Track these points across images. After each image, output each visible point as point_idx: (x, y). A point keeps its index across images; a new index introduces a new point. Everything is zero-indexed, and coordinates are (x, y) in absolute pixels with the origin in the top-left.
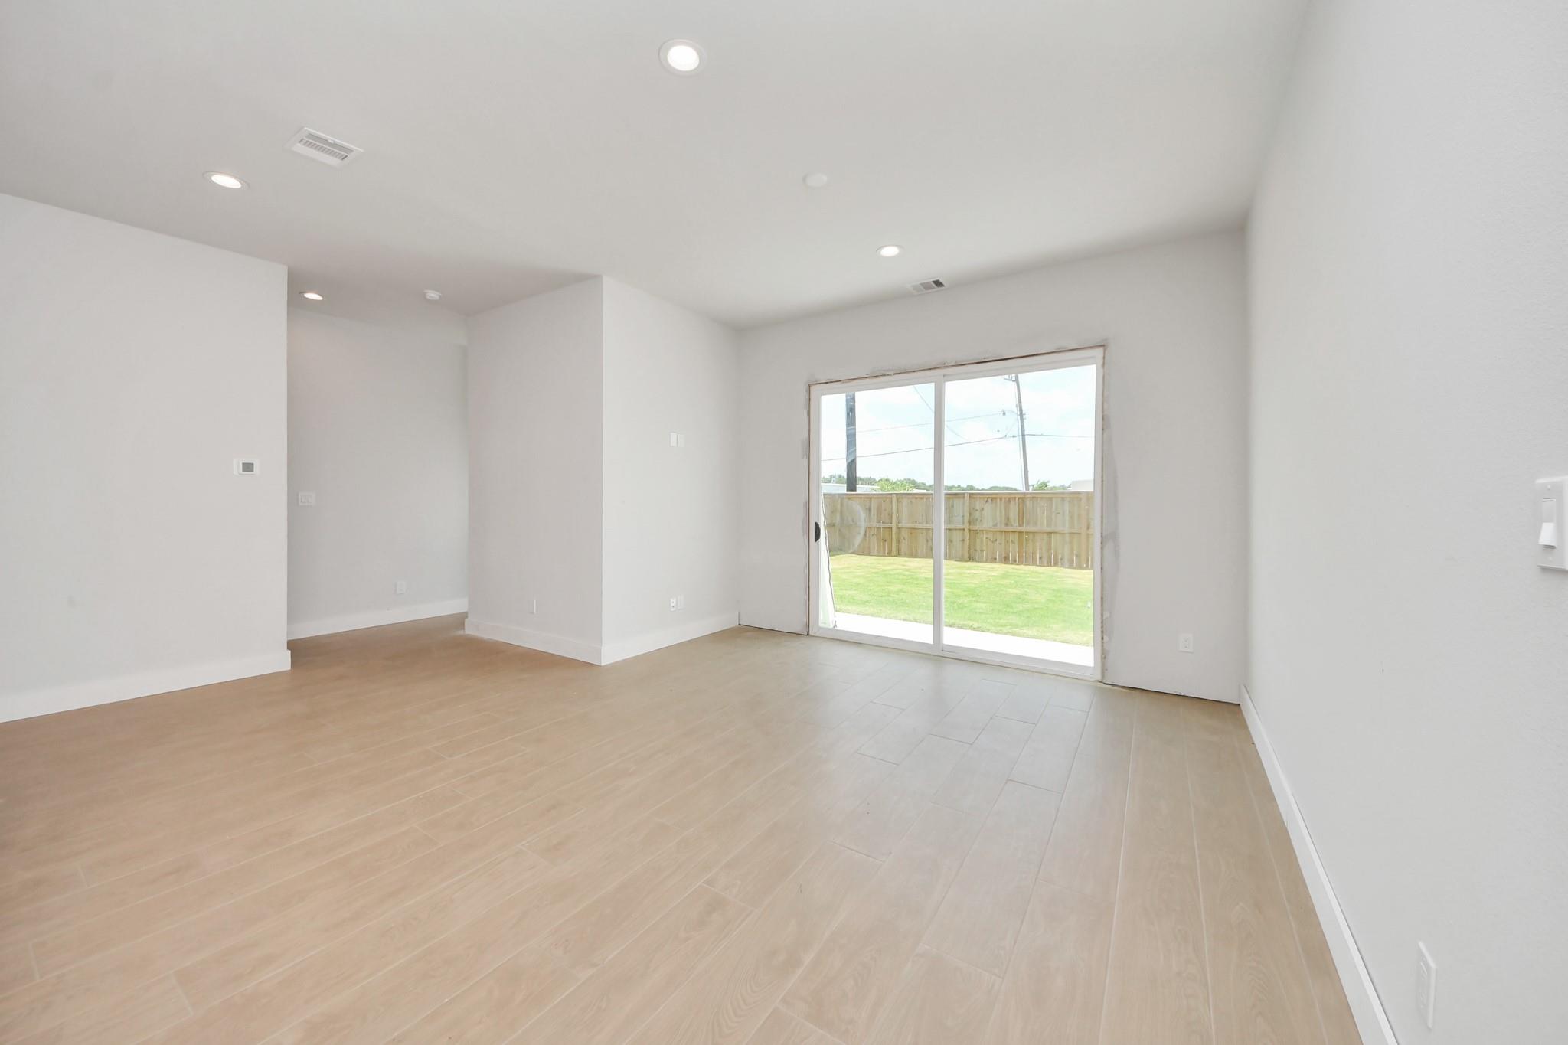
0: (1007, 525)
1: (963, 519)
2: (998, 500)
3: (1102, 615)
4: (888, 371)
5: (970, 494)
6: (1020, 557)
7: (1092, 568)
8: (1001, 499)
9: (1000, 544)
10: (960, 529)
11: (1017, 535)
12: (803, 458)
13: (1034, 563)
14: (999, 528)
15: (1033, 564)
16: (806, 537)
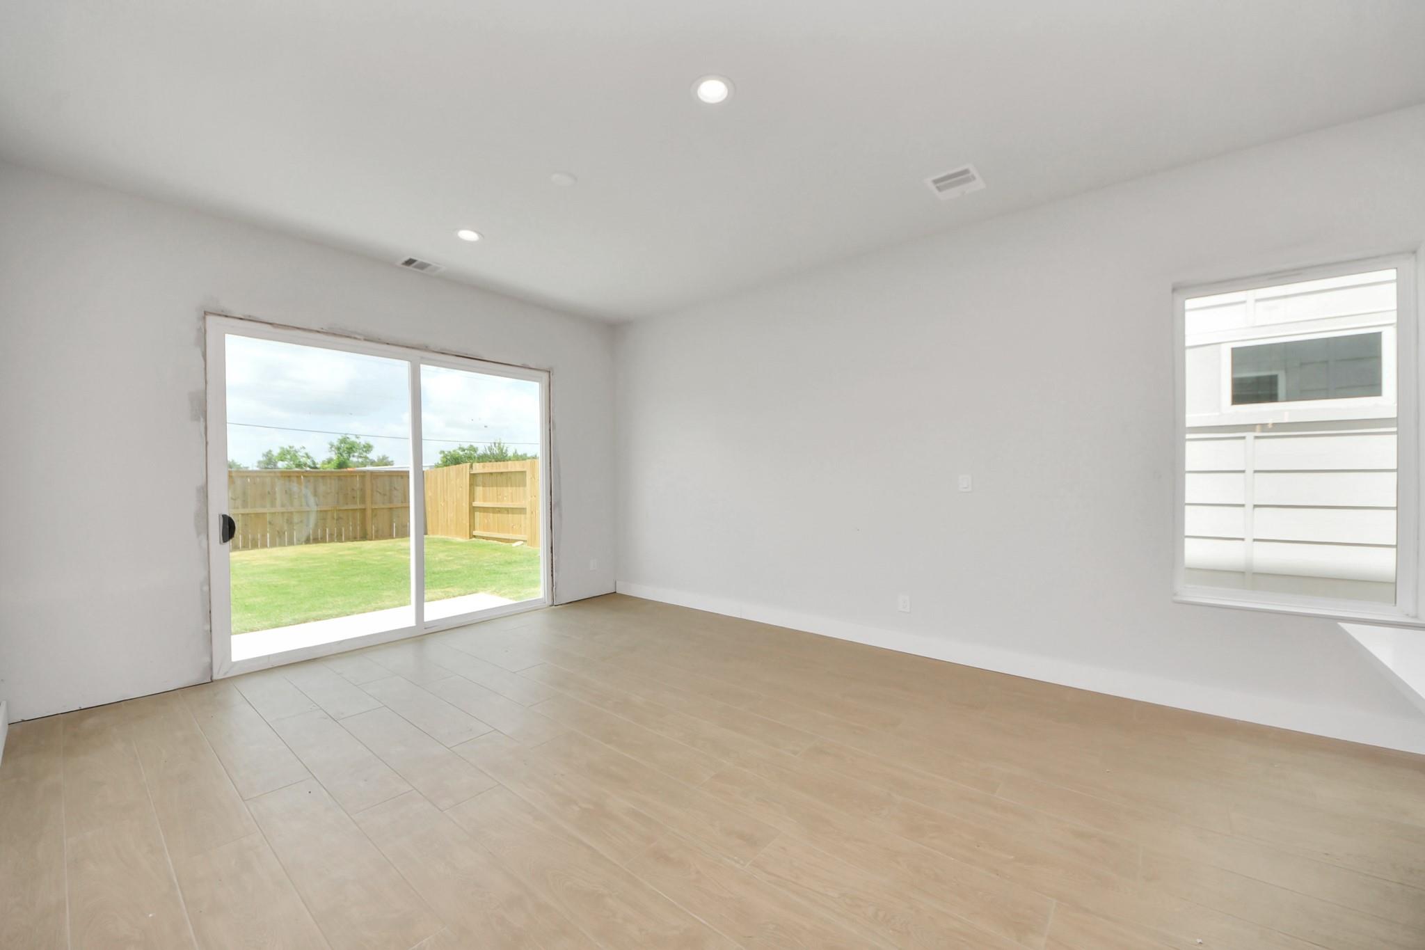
3: (552, 559)
16: (203, 537)
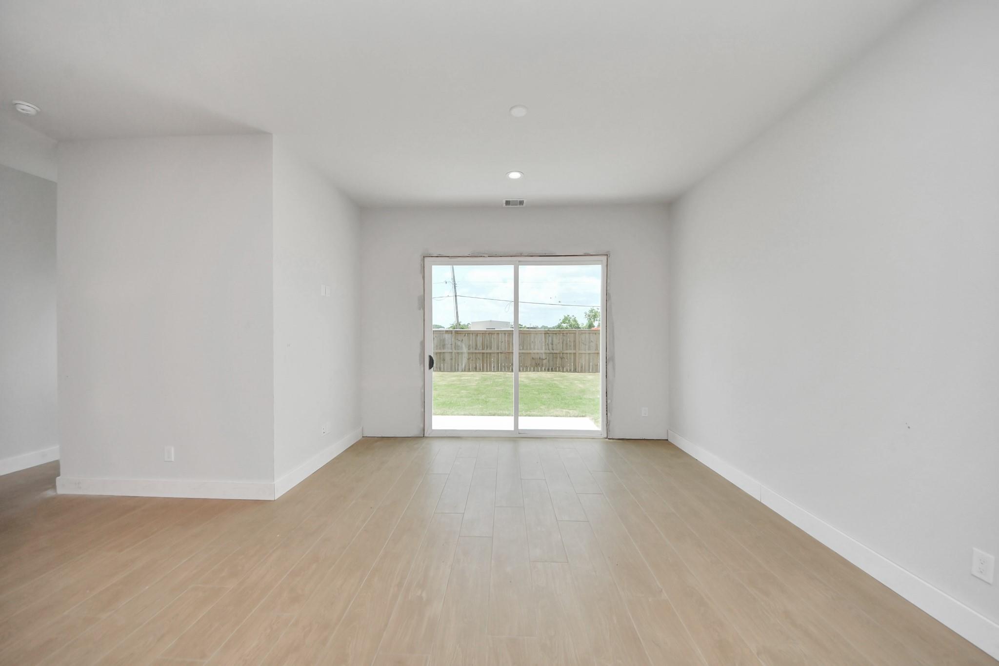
0: (476, 349)
1: (451, 347)
2: (471, 335)
3: (606, 401)
4: (484, 254)
5: (455, 331)
8: (472, 334)
9: (472, 360)
10: (449, 352)
11: (481, 355)
12: (420, 309)
14: (471, 351)
15: (490, 371)
16: (422, 365)
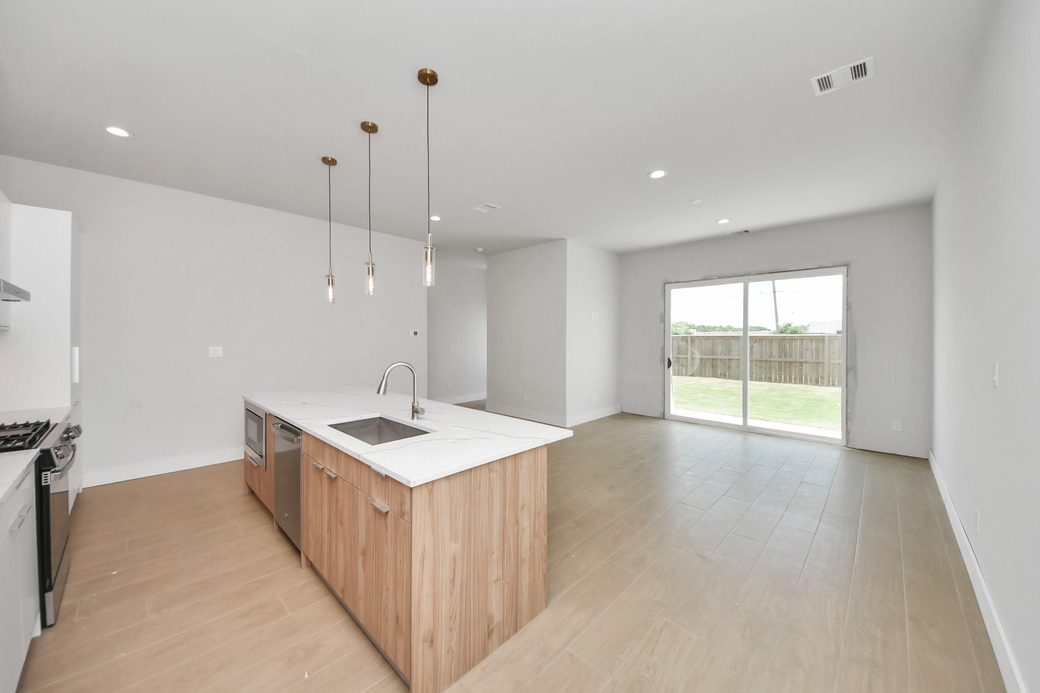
3: (847, 411)
6: (780, 377)
7: (839, 385)
11: (777, 364)
12: (661, 323)
13: (790, 382)
14: (764, 358)
16: (662, 366)
